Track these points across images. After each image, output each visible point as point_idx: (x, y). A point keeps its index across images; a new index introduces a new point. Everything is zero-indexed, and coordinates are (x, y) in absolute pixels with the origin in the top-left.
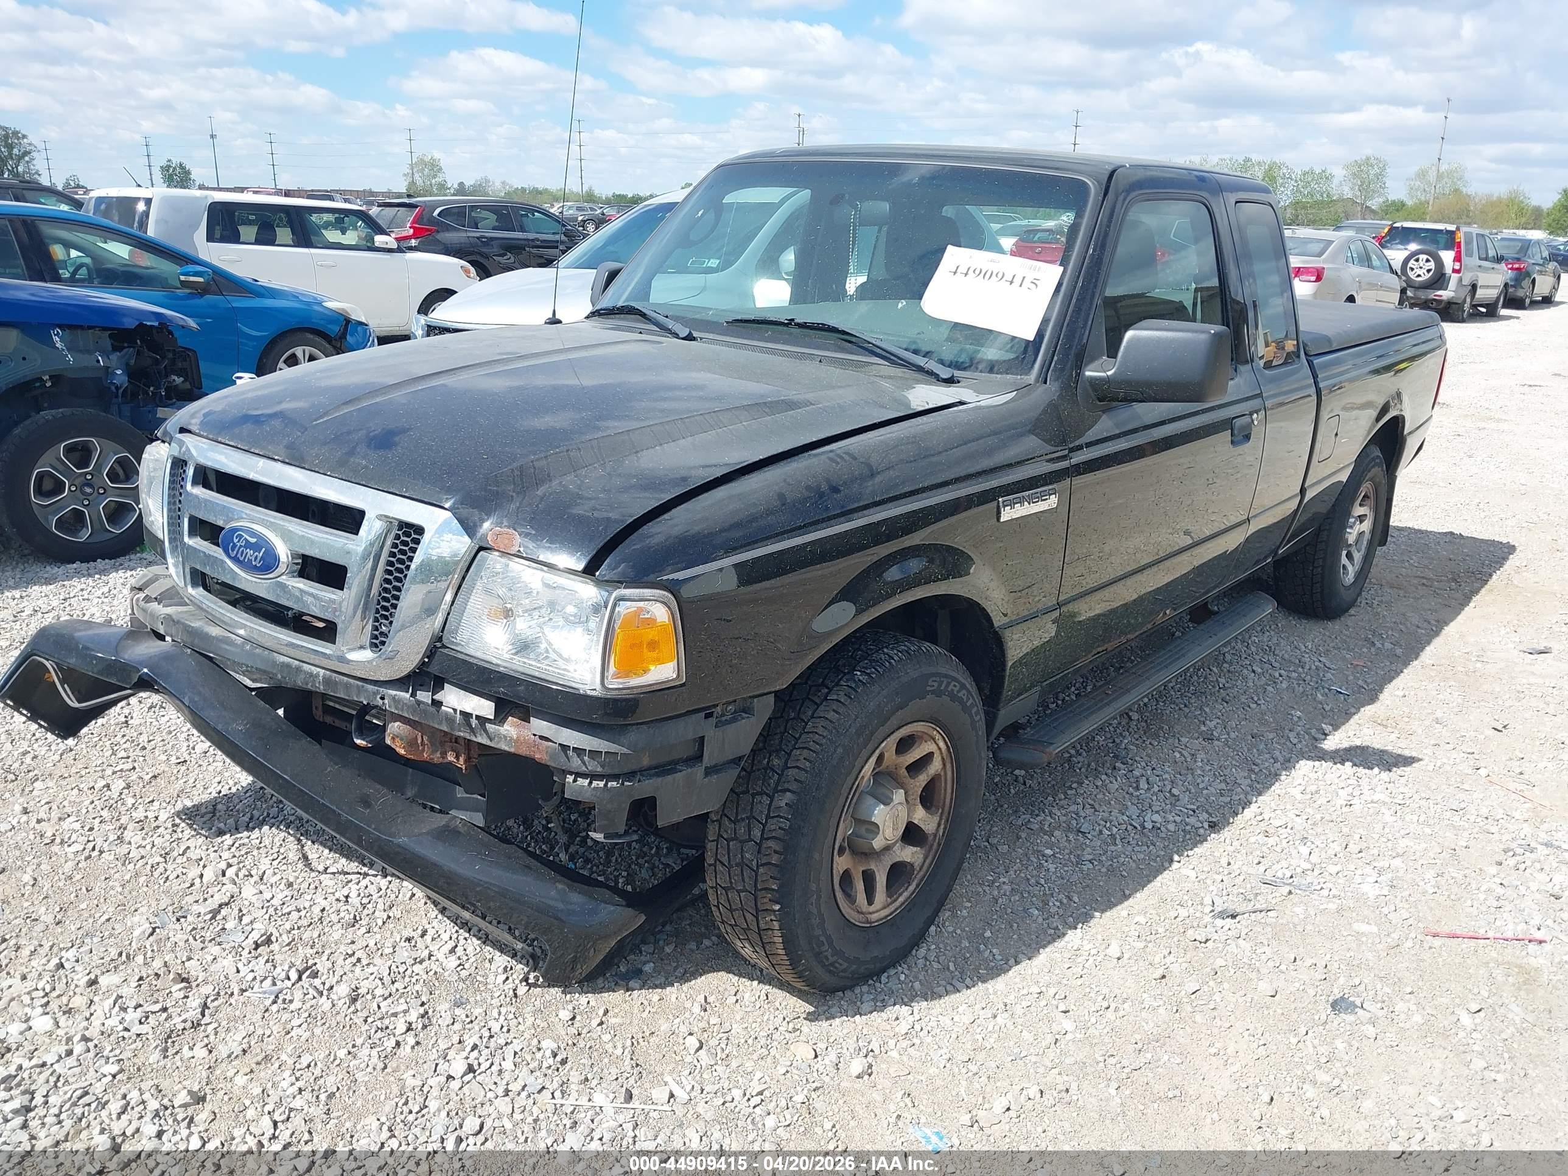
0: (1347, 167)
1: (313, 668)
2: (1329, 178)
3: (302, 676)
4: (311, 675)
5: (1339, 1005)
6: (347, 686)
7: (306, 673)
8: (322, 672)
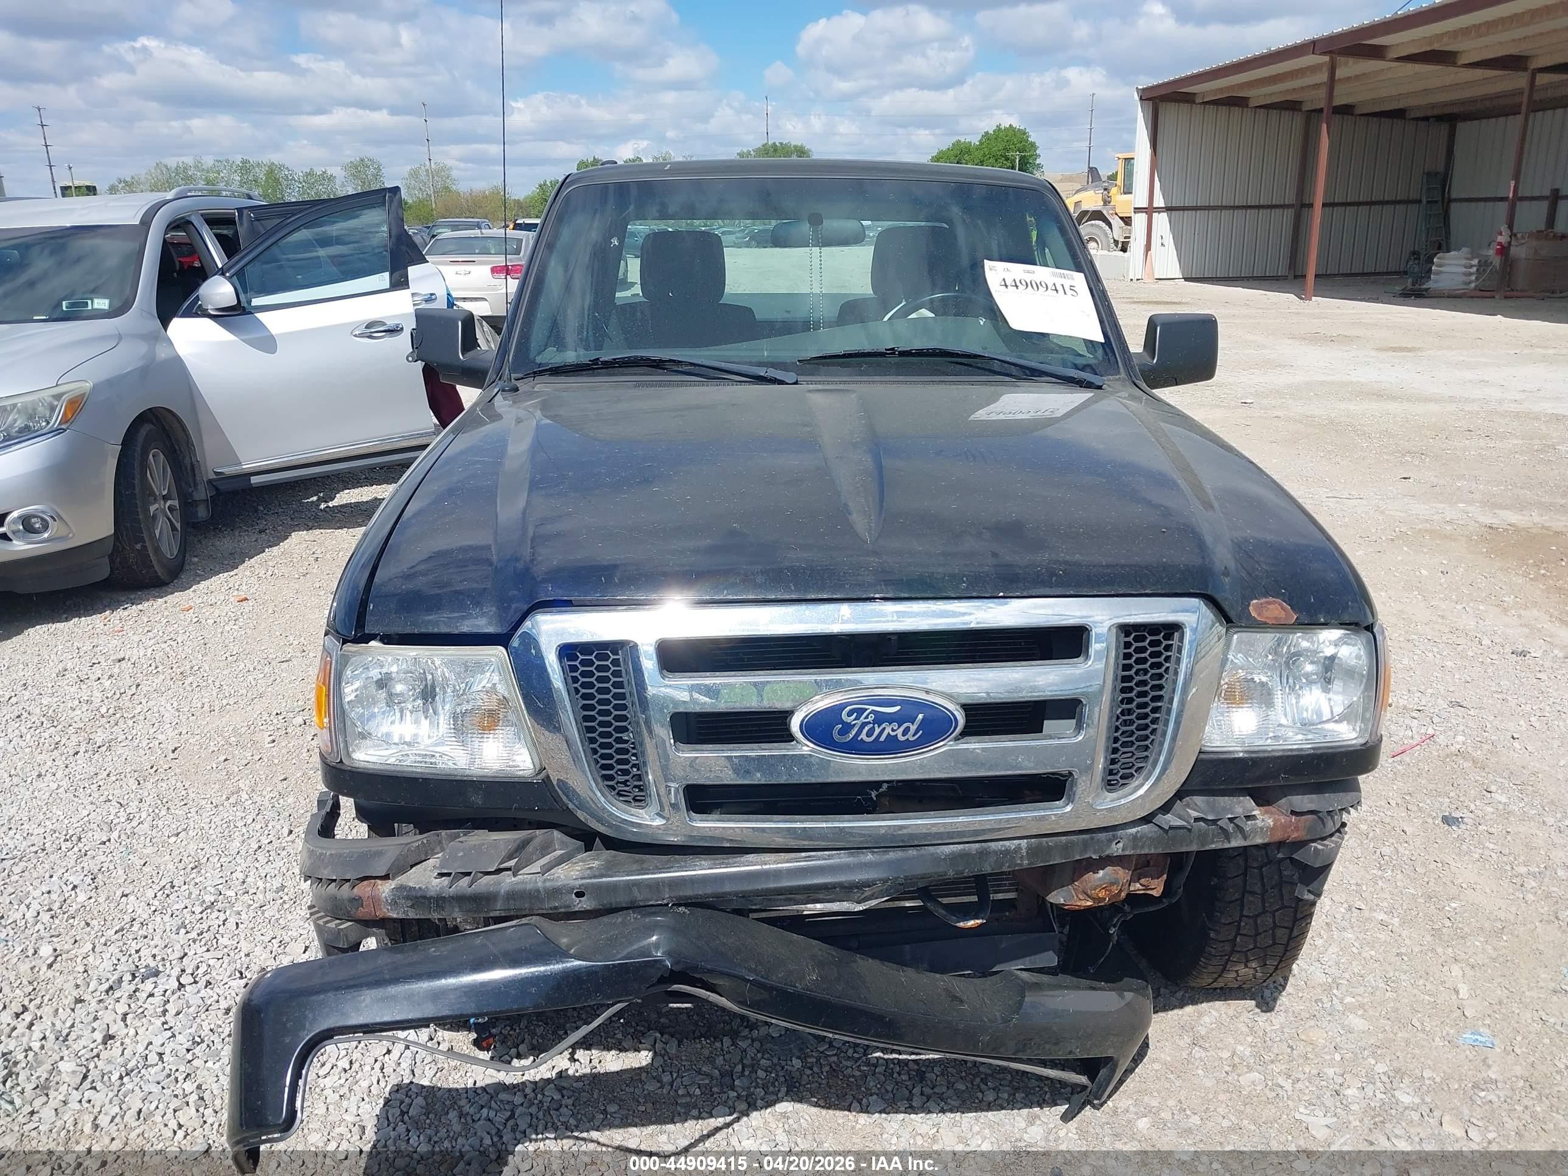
0: (345, 168)
1: (1007, 843)
2: (331, 178)
3: (992, 859)
4: (1007, 852)
5: (1448, 820)
6: (1066, 847)
7: (995, 852)
8: (1024, 843)
